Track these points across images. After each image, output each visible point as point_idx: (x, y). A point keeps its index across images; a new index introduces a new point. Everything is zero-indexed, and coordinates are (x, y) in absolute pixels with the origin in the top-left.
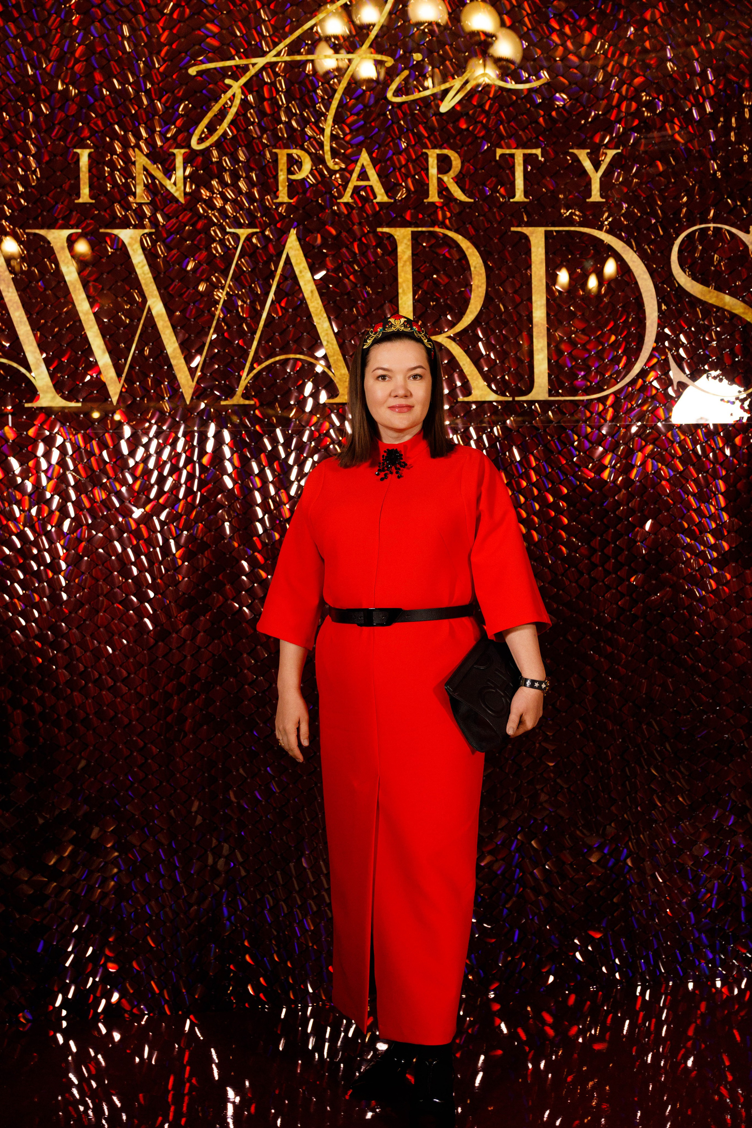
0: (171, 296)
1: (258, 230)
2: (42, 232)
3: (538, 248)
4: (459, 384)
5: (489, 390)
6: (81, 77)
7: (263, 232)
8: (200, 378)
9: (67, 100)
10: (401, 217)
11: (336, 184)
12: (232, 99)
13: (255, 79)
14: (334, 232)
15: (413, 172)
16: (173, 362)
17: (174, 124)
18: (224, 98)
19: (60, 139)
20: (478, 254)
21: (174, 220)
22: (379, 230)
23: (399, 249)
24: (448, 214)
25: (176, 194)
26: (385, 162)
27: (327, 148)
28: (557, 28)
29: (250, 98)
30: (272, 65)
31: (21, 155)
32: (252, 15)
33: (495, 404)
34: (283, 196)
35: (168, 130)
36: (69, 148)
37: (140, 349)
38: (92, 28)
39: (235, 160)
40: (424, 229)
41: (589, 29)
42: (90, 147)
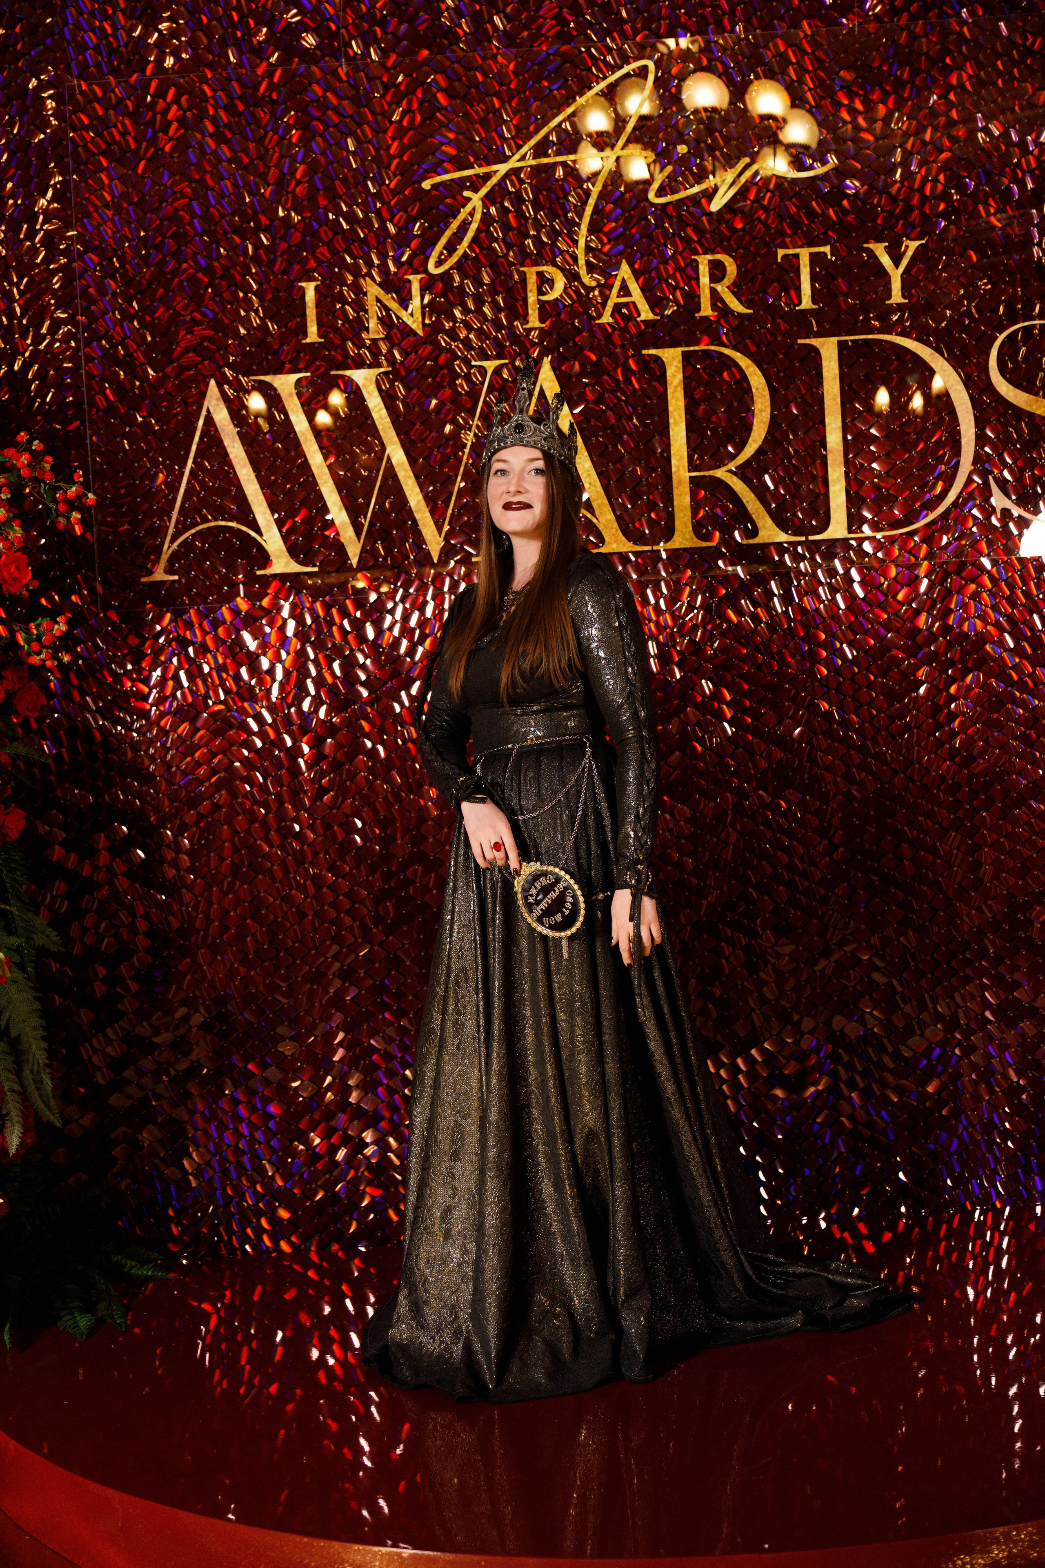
0: (413, 442)
1: (508, 361)
2: (267, 379)
3: (830, 361)
5: (778, 529)
6: (303, 200)
7: (512, 363)
8: (448, 533)
9: (289, 228)
10: (670, 335)
11: (595, 303)
12: (472, 214)
13: (497, 188)
14: (594, 358)
15: (682, 283)
16: (418, 516)
17: (409, 246)
18: (464, 213)
19: (283, 273)
20: (759, 373)
21: (413, 356)
22: (645, 352)
23: (669, 373)
24: (725, 329)
25: (414, 326)
26: (650, 272)
27: (582, 261)
28: (846, 102)
29: (493, 210)
30: (516, 171)
31: (241, 295)
32: (491, 115)
33: (785, 545)
34: (534, 321)
35: (403, 254)
36: (293, 282)
37: (380, 503)
38: (314, 145)
39: (478, 283)
40: (696, 348)
41: (883, 101)
42: (317, 280)
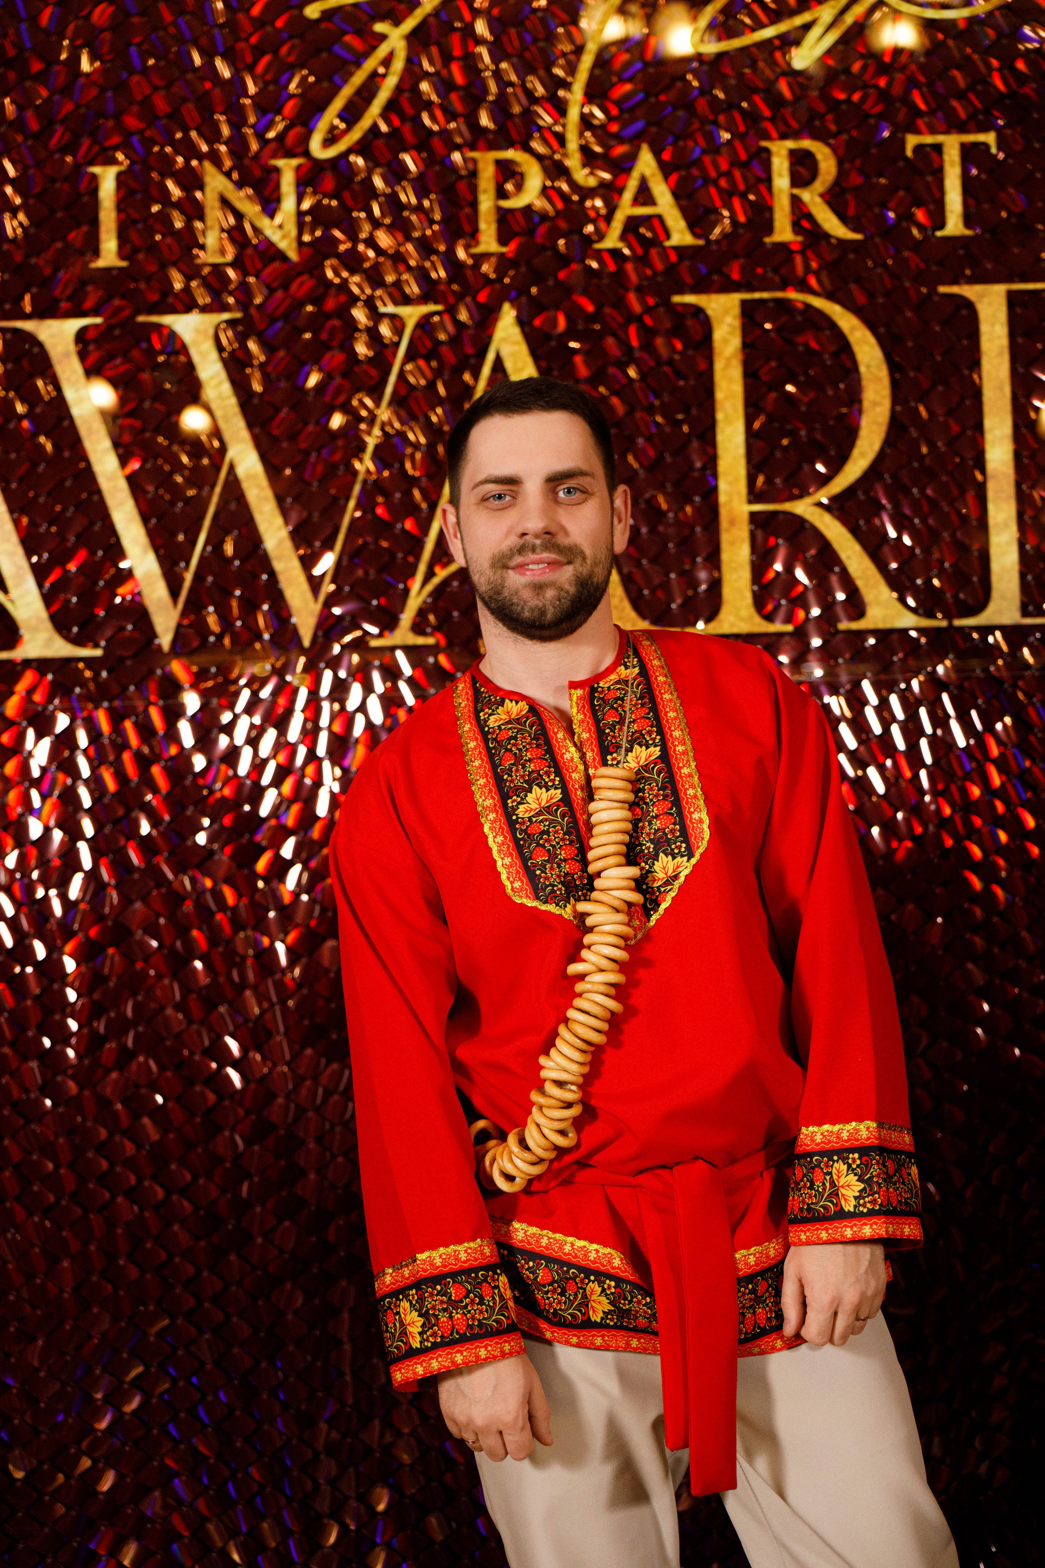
0: (275, 439)
1: (439, 308)
2: (27, 326)
3: (993, 325)
4: (841, 596)
5: (899, 606)
6: (102, 31)
7: (451, 311)
8: (330, 596)
9: (78, 77)
10: (720, 272)
11: (592, 214)
12: (387, 61)
13: (432, 20)
14: (590, 307)
15: (742, 186)
16: (278, 566)
17: (279, 112)
18: (374, 58)
19: (65, 150)
20: (872, 340)
21: (280, 294)
22: (677, 299)
23: (718, 335)
24: (814, 265)
25: (283, 245)
26: (688, 167)
27: (573, 144)
29: (424, 59)
33: (913, 634)
34: (489, 241)
35: (270, 125)
36: (78, 165)
37: (215, 542)
39: (396, 175)
40: (765, 295)
42: (121, 163)
